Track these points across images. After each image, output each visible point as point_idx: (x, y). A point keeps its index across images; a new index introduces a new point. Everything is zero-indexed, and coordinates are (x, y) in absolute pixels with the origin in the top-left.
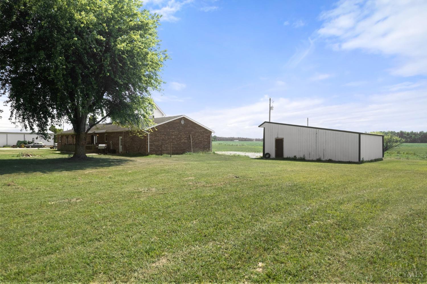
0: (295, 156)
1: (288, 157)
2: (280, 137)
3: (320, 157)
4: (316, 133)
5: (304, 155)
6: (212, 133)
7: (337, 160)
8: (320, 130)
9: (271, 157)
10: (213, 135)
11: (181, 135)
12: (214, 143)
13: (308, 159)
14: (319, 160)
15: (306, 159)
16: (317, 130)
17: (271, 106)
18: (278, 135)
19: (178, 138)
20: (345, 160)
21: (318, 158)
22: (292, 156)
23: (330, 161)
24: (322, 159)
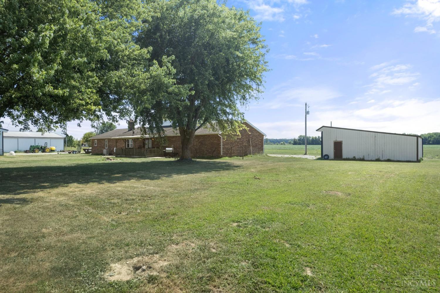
0: (354, 157)
1: (348, 158)
2: (339, 140)
3: (379, 157)
4: (374, 137)
5: (364, 156)
6: (264, 137)
7: (395, 160)
8: (378, 134)
9: (330, 158)
10: (265, 138)
11: (243, 139)
12: (265, 146)
13: (367, 159)
14: (378, 160)
15: (365, 159)
16: (376, 133)
17: (307, 111)
18: (336, 137)
19: (241, 141)
20: (403, 160)
21: (377, 158)
22: (351, 157)
23: (389, 160)
24: (381, 159)
